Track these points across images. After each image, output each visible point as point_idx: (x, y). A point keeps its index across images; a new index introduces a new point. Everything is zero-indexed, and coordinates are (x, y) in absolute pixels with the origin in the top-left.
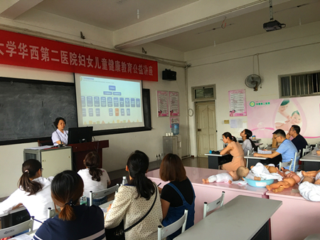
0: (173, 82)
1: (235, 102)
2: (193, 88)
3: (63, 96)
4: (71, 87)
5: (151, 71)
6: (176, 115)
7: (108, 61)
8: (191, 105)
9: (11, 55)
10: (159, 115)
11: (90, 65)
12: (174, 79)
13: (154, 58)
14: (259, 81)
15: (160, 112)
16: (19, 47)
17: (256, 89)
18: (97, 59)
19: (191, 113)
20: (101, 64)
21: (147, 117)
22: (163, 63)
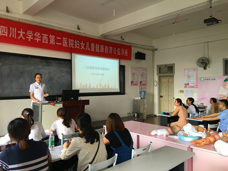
0: (143, 61)
1: (189, 77)
2: (158, 66)
3: (63, 68)
4: (69, 62)
5: (126, 53)
6: (144, 85)
7: (95, 45)
8: (156, 78)
9: (29, 40)
10: (131, 84)
11: (83, 47)
12: (144, 58)
13: (130, 43)
14: (207, 62)
15: (132, 82)
16: (35, 35)
17: (205, 68)
18: (88, 43)
19: (155, 84)
20: (90, 47)
21: (122, 85)
22: (136, 47)
